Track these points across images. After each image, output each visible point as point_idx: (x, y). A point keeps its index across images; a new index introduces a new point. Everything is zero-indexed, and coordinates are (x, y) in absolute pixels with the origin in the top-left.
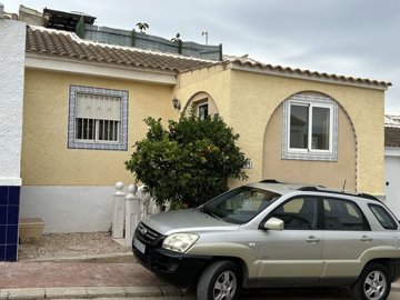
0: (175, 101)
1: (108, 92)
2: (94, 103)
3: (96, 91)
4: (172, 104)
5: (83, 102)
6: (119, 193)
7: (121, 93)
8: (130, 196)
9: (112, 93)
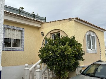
0: (42, 33)
1: (17, 28)
2: (12, 32)
3: (12, 28)
4: (41, 34)
5: (8, 31)
6: (26, 68)
7: (22, 29)
8: (38, 70)
9: (19, 29)
